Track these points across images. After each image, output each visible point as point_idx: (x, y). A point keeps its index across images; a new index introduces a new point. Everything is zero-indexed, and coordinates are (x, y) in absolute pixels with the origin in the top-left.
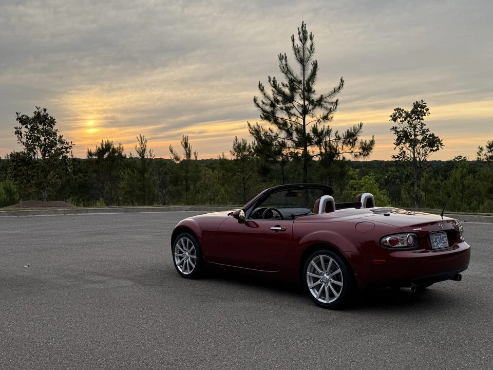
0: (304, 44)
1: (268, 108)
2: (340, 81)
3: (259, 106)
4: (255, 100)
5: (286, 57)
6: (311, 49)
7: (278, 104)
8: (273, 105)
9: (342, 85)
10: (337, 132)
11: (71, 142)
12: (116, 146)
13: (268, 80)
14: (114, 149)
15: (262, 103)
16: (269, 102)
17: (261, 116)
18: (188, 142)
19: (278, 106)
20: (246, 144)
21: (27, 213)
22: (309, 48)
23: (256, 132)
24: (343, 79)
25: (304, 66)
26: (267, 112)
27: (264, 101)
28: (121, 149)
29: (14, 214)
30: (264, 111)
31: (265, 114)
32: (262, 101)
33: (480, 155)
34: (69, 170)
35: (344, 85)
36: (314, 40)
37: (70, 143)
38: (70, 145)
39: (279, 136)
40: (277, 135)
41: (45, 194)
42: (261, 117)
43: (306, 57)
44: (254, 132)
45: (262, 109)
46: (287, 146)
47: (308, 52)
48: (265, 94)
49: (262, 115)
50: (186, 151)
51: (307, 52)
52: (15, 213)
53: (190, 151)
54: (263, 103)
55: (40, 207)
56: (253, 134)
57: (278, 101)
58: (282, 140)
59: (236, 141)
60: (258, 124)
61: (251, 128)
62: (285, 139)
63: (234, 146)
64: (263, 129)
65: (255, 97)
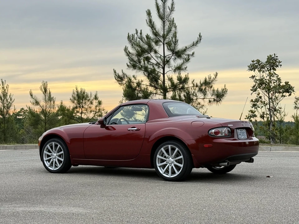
0: (164, 3)
1: (136, 59)
2: (198, 36)
3: (128, 55)
4: (126, 50)
6: (172, 8)
8: (138, 55)
9: (200, 39)
10: (193, 81)
17: (127, 64)
22: (170, 7)
23: (121, 79)
24: (201, 35)
25: (164, 22)
26: (134, 61)
30: (132, 60)
31: (131, 62)
33: (296, 104)
35: (201, 40)
42: (128, 66)
43: (166, 14)
44: (119, 79)
47: (169, 10)
48: (132, 45)
49: (129, 64)
50: (45, 96)
51: (168, 11)
54: (130, 53)
59: (77, 90)
60: (124, 72)
61: (116, 75)
62: (147, 85)
63: (73, 95)
64: (127, 76)
65: (126, 46)
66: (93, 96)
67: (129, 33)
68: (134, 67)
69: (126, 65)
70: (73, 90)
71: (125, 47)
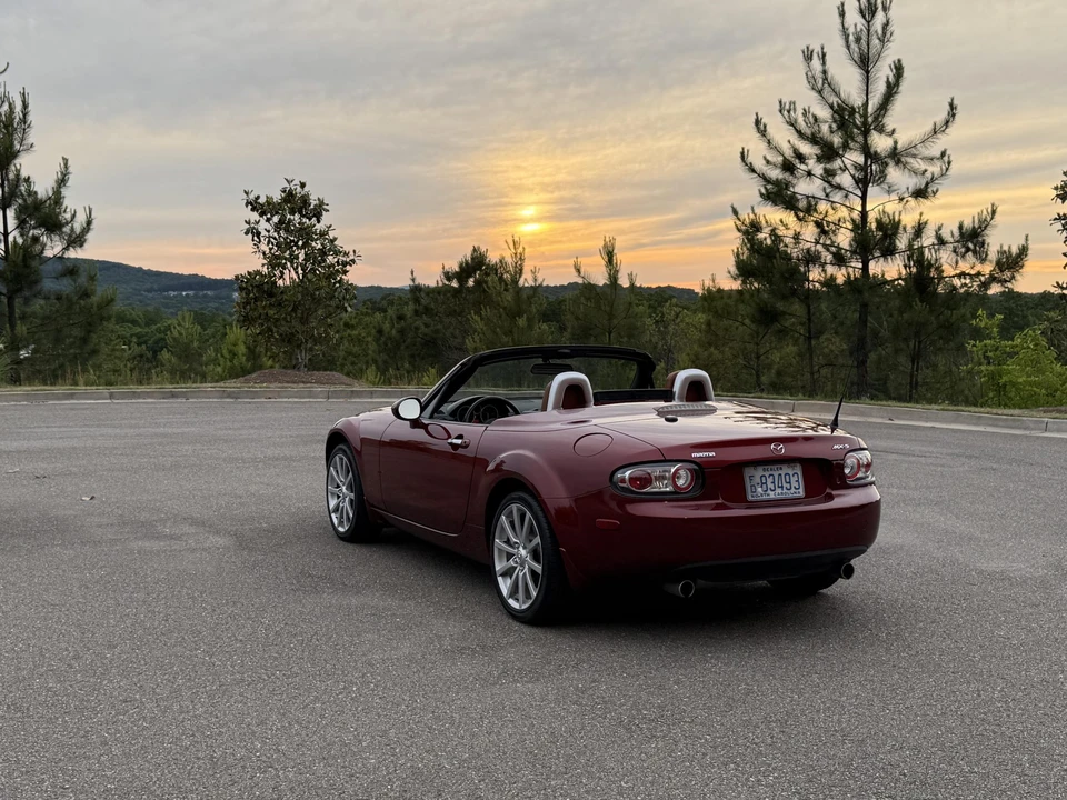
0: (869, 22)
2: (948, 107)
5: (824, 55)
6: (884, 34)
9: (954, 115)
10: (940, 228)
11: (354, 252)
21: (255, 395)
22: (880, 32)
24: (955, 102)
25: (868, 72)
27: (769, 158)
29: (230, 395)
32: (765, 158)
34: (349, 309)
35: (956, 117)
36: (891, 14)
37: (352, 253)
38: (351, 258)
41: (302, 357)
43: (873, 51)
47: (877, 41)
51: (875, 42)
52: (233, 392)
54: (768, 162)
55: (288, 382)
57: (801, 157)
69: (757, 193)
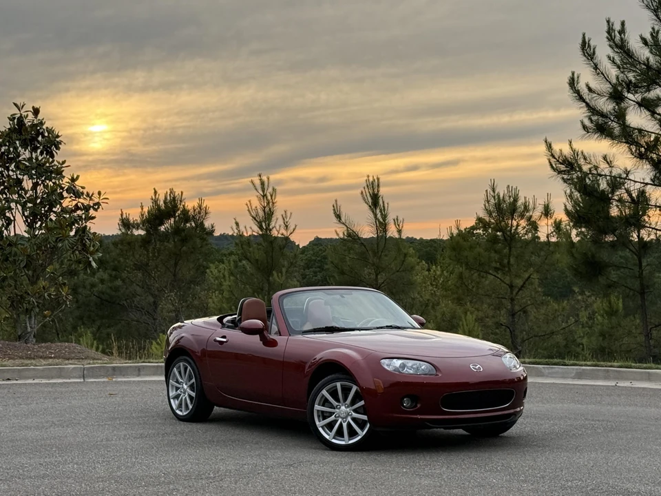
1: (606, 106)
3: (581, 99)
4: (572, 83)
7: (628, 92)
8: (616, 96)
12: (190, 205)
13: (606, 28)
14: (185, 212)
15: (586, 90)
16: (606, 88)
17: (582, 122)
18: (380, 193)
19: (630, 96)
20: (516, 200)
23: (568, 166)
26: (602, 115)
28: (203, 212)
30: (593, 110)
31: (594, 118)
39: (631, 177)
40: (627, 173)
42: (584, 127)
44: (562, 167)
45: (588, 105)
46: (653, 203)
48: (596, 67)
49: (587, 123)
50: (375, 215)
53: (384, 217)
56: (560, 172)
58: (638, 186)
59: (494, 191)
60: (575, 146)
61: (553, 156)
62: (647, 184)
63: (487, 205)
64: (585, 159)
65: (573, 74)
66: (540, 209)
67: (584, 35)
68: (602, 130)
70: (487, 191)
71: (570, 75)
